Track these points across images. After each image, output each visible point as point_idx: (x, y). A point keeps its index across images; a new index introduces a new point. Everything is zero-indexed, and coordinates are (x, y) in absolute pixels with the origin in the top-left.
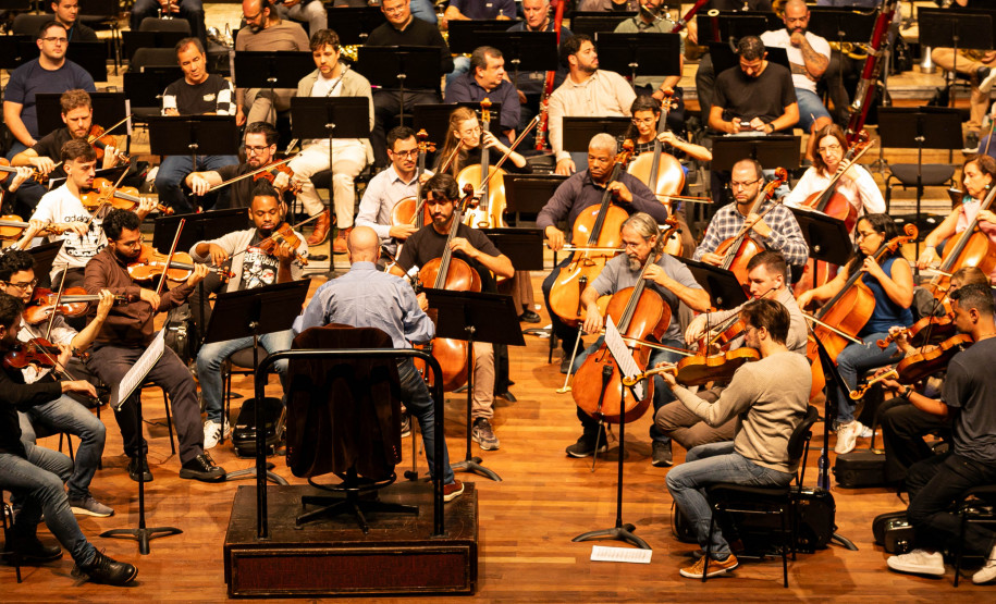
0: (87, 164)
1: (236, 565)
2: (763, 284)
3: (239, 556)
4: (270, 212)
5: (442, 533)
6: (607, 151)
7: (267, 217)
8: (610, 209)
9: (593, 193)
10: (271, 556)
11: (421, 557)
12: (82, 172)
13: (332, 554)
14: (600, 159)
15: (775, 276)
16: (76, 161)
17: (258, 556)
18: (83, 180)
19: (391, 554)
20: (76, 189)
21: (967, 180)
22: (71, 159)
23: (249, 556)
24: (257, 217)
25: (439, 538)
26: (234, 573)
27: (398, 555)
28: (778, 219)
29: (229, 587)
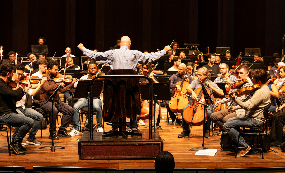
0: (45, 66)
1: (82, 148)
2: (243, 74)
3: (84, 145)
4: (94, 68)
5: (151, 139)
6: (183, 67)
7: (93, 70)
8: (184, 82)
9: (179, 78)
10: (94, 145)
11: (144, 146)
12: (44, 68)
13: (114, 145)
14: (181, 69)
15: (246, 72)
16: (42, 65)
17: (90, 145)
18: (44, 70)
19: (134, 145)
20: (42, 73)
21: (280, 73)
22: (41, 64)
23: (87, 145)
24: (90, 70)
25: (151, 140)
26: (81, 151)
27: (137, 145)
28: (234, 79)
29: (80, 156)
